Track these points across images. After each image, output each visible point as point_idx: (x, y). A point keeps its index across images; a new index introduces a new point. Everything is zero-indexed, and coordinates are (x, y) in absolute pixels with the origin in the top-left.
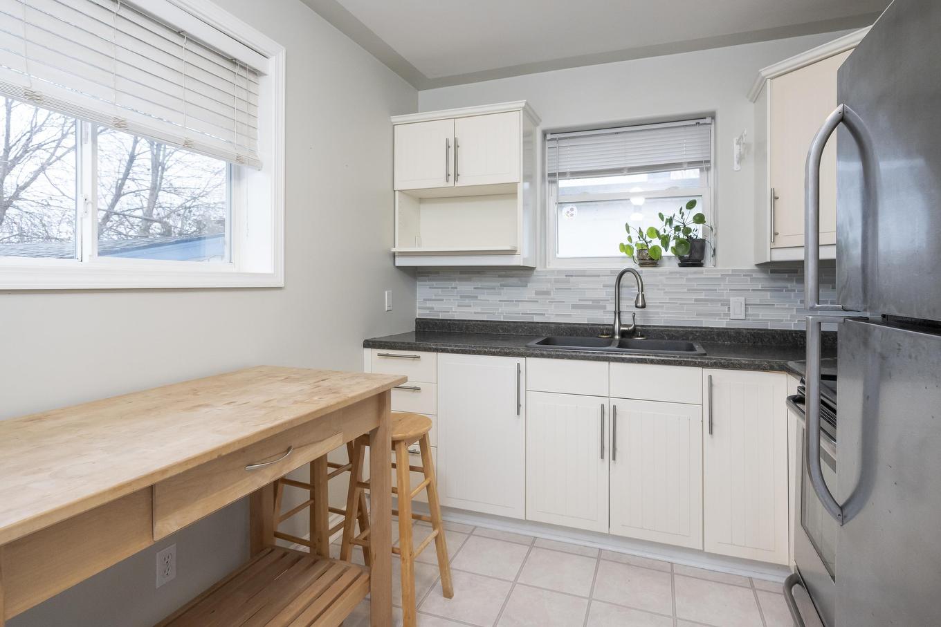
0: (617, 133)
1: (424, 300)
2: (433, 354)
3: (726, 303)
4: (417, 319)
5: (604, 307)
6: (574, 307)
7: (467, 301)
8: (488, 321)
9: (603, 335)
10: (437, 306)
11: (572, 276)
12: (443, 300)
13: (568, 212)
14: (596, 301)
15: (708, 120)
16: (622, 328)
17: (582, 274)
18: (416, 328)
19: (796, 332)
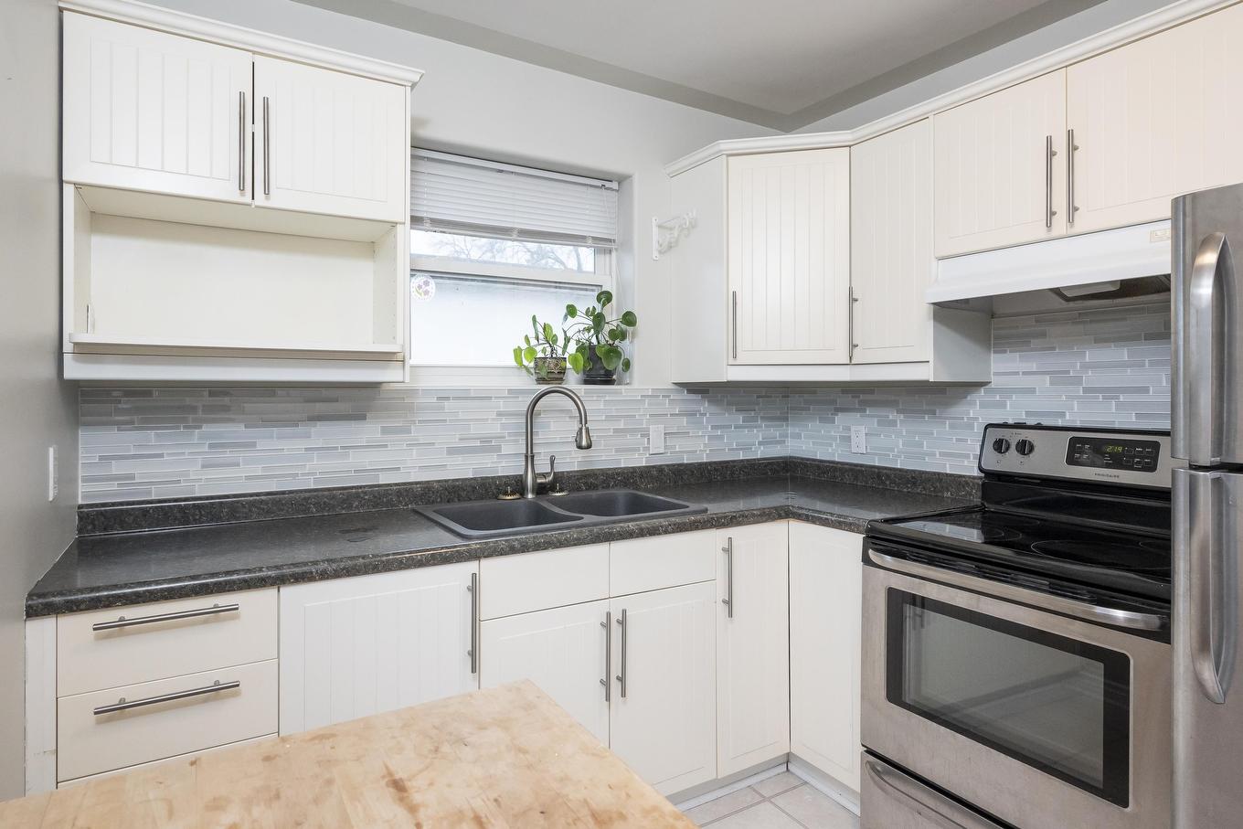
0: (501, 171)
1: (101, 458)
2: (270, 593)
3: (646, 435)
4: (80, 507)
5: (498, 449)
6: (452, 451)
7: (228, 455)
8: (283, 493)
9: (506, 493)
10: (141, 471)
11: (448, 398)
12: (161, 456)
13: (420, 287)
14: (486, 440)
15: (615, 185)
16: (539, 481)
17: (464, 396)
18: (80, 530)
19: (710, 463)
